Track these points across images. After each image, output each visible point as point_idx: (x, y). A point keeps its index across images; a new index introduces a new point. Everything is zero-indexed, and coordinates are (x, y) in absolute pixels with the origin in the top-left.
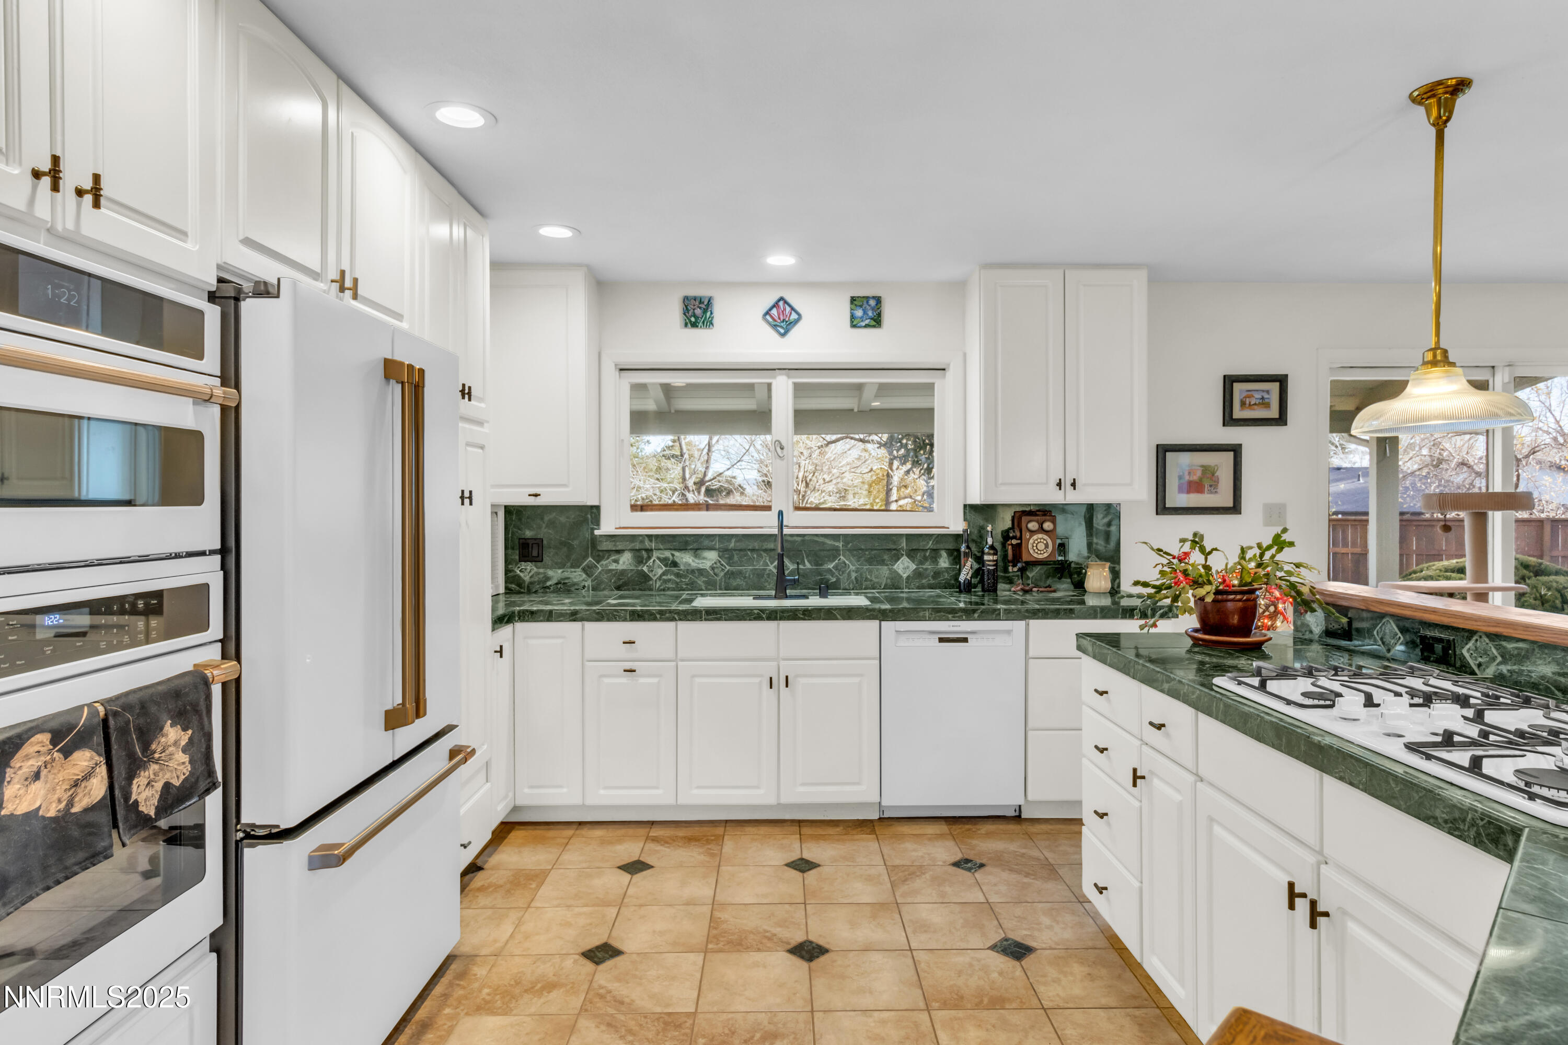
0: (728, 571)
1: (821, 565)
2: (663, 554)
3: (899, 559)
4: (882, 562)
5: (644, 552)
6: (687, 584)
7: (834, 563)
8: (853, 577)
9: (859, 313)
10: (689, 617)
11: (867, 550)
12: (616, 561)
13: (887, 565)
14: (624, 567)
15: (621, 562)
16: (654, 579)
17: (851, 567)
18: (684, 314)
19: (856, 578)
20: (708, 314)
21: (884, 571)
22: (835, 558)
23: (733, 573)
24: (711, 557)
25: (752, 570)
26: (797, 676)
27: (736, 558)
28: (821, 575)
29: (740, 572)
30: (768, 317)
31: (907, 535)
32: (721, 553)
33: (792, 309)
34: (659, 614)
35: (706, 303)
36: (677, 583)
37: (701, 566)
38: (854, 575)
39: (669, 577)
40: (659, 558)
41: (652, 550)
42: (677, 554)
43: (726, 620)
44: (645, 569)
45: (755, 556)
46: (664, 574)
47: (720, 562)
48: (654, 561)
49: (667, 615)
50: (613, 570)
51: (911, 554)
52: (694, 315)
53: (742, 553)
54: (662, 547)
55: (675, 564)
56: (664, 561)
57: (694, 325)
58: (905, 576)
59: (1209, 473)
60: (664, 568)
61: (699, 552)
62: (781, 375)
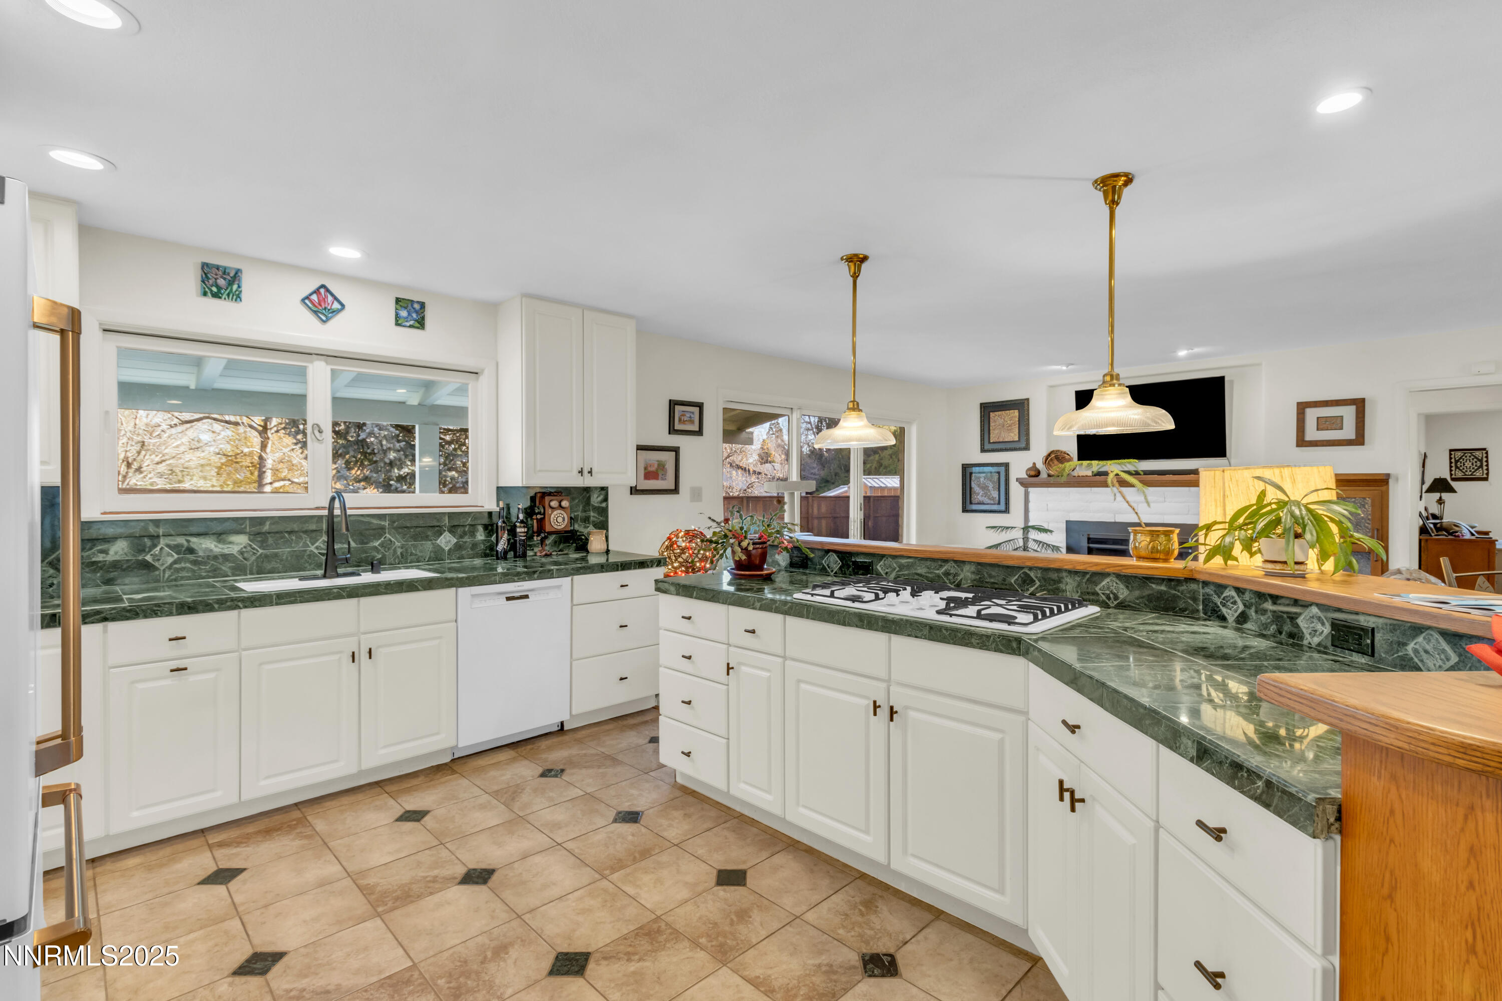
0: (261, 555)
1: (367, 543)
2: (175, 541)
3: (441, 534)
4: (427, 538)
5: (146, 540)
6: (209, 572)
7: (380, 541)
8: (399, 553)
9: (404, 313)
10: (257, 603)
11: (412, 527)
12: (105, 552)
13: (431, 540)
14: (117, 558)
15: (111, 552)
16: (162, 568)
17: (397, 543)
18: (203, 281)
19: (401, 553)
20: (235, 287)
21: (428, 545)
22: (380, 536)
23: (266, 556)
24: (240, 541)
25: (289, 552)
26: (379, 647)
27: (270, 541)
28: (366, 553)
29: (276, 555)
30: (307, 301)
31: (449, 513)
32: (252, 537)
33: (335, 298)
34: (217, 603)
35: (232, 274)
36: (194, 571)
37: (226, 551)
38: (399, 551)
39: (183, 565)
40: (168, 546)
41: (158, 537)
42: (194, 540)
43: (301, 602)
44: (148, 558)
45: (294, 538)
46: (175, 562)
47: (250, 546)
48: (162, 549)
49: (229, 604)
50: (100, 562)
51: (453, 529)
52: (217, 286)
53: (278, 535)
54: (173, 533)
55: (191, 551)
56: (176, 548)
57: (216, 296)
58: (447, 549)
59: (662, 466)
60: (176, 556)
61: (224, 536)
62: (318, 360)
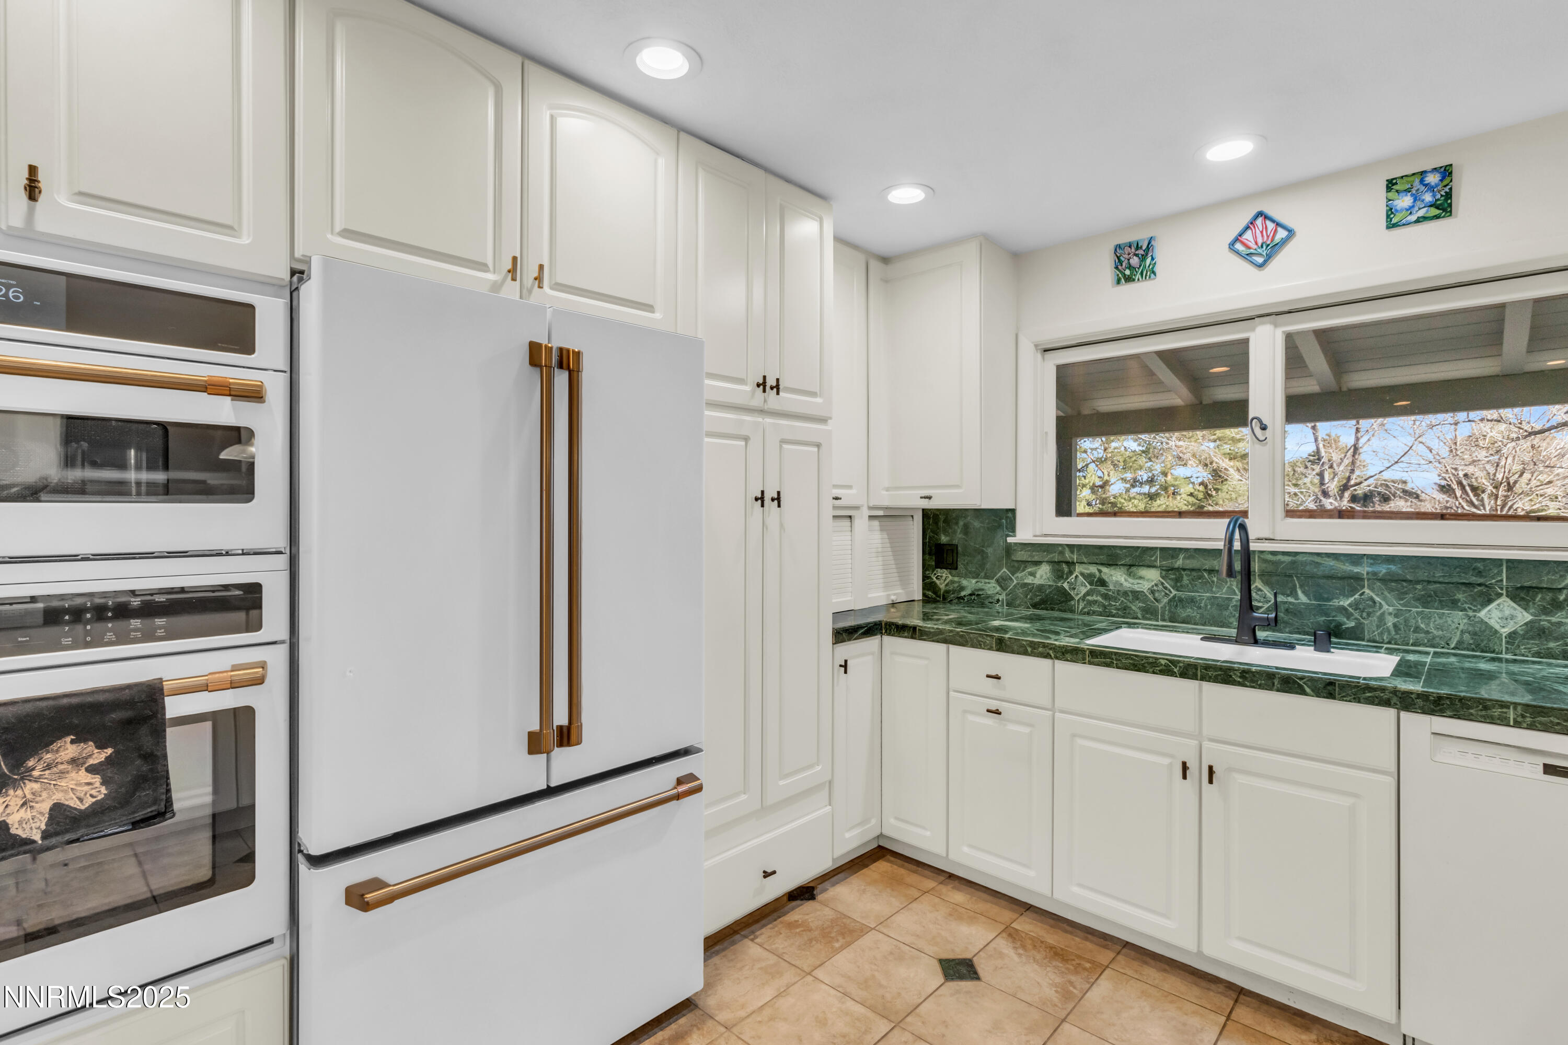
0: (1174, 597)
1: (1329, 600)
2: (1088, 569)
3: (1490, 601)
4: (1454, 604)
5: (1064, 566)
6: (1118, 610)
7: (1352, 599)
8: (1390, 624)
9: (1405, 201)
11: (1418, 582)
12: (1033, 574)
13: (1464, 610)
14: (1041, 582)
15: (1038, 576)
16: (1077, 599)
17: (1385, 607)
18: (1117, 268)
19: (1395, 625)
20: (1148, 260)
21: (1457, 620)
22: (1353, 591)
23: (1181, 600)
24: (1149, 578)
25: (1209, 598)
27: (1186, 580)
28: (1327, 615)
29: (1192, 600)
30: (1238, 246)
31: (1508, 561)
32: (1164, 573)
33: (1278, 225)
35: (1144, 248)
36: (1105, 607)
37: (1136, 588)
38: (1390, 621)
39: (1094, 598)
40: (1082, 574)
41: (1073, 563)
42: (1105, 570)
44: (1066, 585)
45: (1215, 579)
46: (1087, 594)
47: (1162, 584)
48: (1076, 577)
50: (1029, 584)
51: (1521, 595)
52: (1130, 267)
53: (1194, 574)
54: (1085, 560)
55: (1102, 583)
56: (1089, 577)
57: (1129, 279)
58: (1505, 631)
60: (1089, 587)
61: (1134, 569)
62: (1264, 323)
